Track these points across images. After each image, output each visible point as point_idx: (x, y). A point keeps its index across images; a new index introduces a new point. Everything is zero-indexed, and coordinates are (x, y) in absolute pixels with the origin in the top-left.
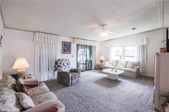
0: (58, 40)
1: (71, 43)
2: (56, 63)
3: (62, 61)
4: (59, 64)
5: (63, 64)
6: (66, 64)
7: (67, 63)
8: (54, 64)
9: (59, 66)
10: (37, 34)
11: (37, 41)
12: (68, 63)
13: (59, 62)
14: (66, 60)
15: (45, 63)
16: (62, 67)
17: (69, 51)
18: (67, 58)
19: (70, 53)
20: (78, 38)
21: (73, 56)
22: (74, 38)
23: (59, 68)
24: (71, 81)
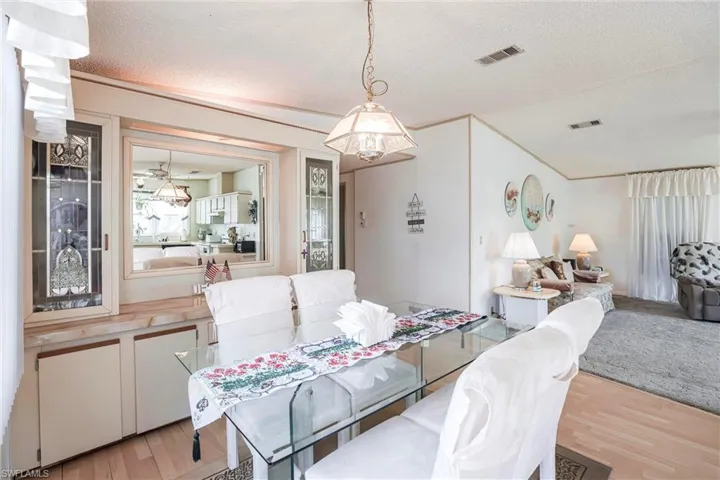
2: (676, 252)
3: (698, 248)
4: (682, 256)
5: (703, 258)
9: (683, 262)
10: (631, 179)
11: (630, 196)
13: (683, 250)
15: (658, 251)
16: (692, 265)
23: (682, 268)
24: (699, 306)
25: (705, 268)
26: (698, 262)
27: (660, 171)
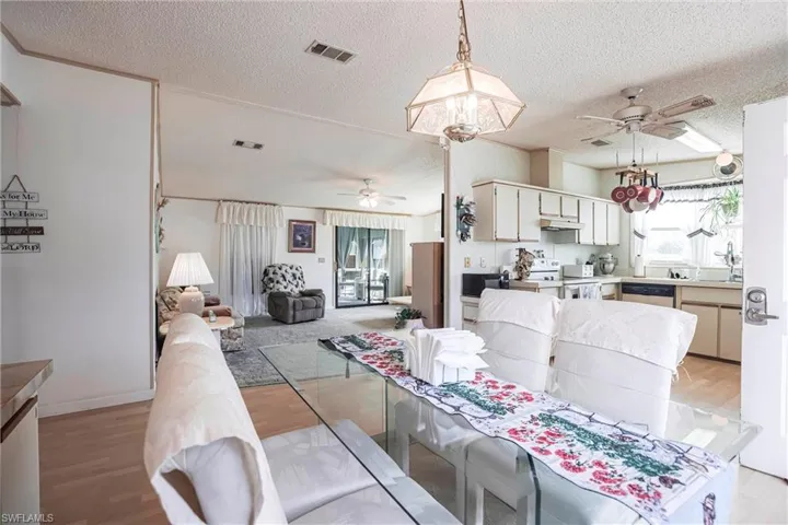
0: (277, 216)
1: (314, 223)
2: (266, 273)
3: (280, 269)
4: (271, 275)
5: (283, 276)
6: (289, 277)
7: (294, 275)
8: (258, 276)
9: (271, 280)
10: (225, 205)
11: (225, 221)
12: (298, 275)
13: (271, 270)
14: (291, 268)
15: (244, 272)
16: (278, 282)
17: (310, 246)
18: (297, 264)
19: (314, 251)
20: (334, 207)
21: (321, 260)
22: (325, 209)
23: (272, 285)
24: (291, 312)
25: (285, 284)
26: (281, 280)
27: (247, 203)
